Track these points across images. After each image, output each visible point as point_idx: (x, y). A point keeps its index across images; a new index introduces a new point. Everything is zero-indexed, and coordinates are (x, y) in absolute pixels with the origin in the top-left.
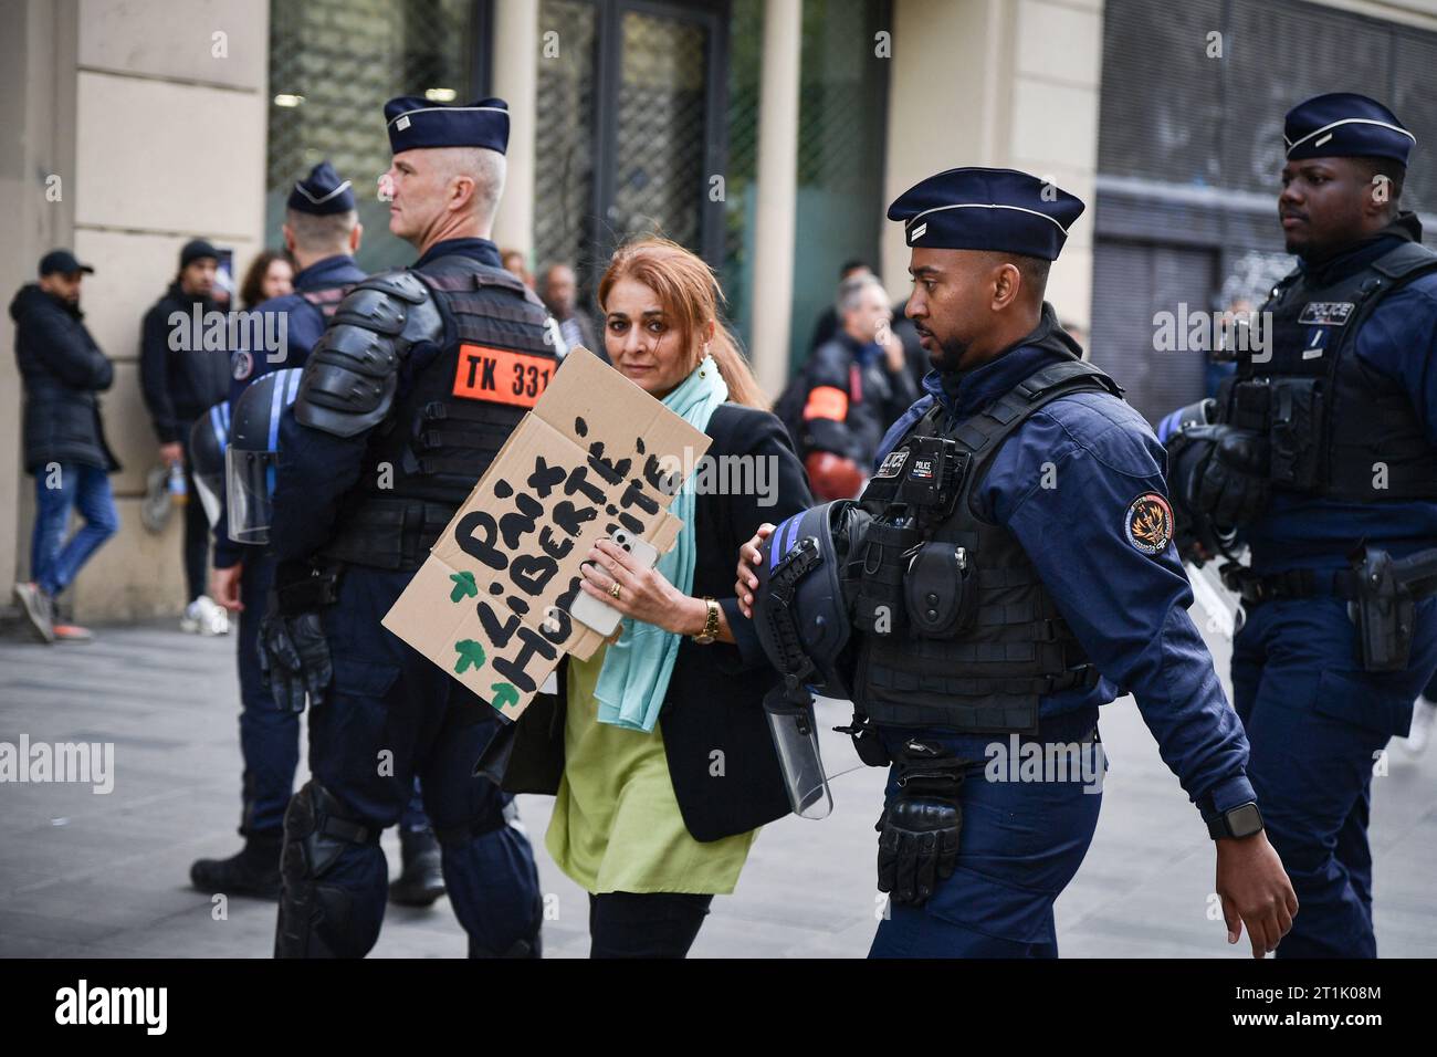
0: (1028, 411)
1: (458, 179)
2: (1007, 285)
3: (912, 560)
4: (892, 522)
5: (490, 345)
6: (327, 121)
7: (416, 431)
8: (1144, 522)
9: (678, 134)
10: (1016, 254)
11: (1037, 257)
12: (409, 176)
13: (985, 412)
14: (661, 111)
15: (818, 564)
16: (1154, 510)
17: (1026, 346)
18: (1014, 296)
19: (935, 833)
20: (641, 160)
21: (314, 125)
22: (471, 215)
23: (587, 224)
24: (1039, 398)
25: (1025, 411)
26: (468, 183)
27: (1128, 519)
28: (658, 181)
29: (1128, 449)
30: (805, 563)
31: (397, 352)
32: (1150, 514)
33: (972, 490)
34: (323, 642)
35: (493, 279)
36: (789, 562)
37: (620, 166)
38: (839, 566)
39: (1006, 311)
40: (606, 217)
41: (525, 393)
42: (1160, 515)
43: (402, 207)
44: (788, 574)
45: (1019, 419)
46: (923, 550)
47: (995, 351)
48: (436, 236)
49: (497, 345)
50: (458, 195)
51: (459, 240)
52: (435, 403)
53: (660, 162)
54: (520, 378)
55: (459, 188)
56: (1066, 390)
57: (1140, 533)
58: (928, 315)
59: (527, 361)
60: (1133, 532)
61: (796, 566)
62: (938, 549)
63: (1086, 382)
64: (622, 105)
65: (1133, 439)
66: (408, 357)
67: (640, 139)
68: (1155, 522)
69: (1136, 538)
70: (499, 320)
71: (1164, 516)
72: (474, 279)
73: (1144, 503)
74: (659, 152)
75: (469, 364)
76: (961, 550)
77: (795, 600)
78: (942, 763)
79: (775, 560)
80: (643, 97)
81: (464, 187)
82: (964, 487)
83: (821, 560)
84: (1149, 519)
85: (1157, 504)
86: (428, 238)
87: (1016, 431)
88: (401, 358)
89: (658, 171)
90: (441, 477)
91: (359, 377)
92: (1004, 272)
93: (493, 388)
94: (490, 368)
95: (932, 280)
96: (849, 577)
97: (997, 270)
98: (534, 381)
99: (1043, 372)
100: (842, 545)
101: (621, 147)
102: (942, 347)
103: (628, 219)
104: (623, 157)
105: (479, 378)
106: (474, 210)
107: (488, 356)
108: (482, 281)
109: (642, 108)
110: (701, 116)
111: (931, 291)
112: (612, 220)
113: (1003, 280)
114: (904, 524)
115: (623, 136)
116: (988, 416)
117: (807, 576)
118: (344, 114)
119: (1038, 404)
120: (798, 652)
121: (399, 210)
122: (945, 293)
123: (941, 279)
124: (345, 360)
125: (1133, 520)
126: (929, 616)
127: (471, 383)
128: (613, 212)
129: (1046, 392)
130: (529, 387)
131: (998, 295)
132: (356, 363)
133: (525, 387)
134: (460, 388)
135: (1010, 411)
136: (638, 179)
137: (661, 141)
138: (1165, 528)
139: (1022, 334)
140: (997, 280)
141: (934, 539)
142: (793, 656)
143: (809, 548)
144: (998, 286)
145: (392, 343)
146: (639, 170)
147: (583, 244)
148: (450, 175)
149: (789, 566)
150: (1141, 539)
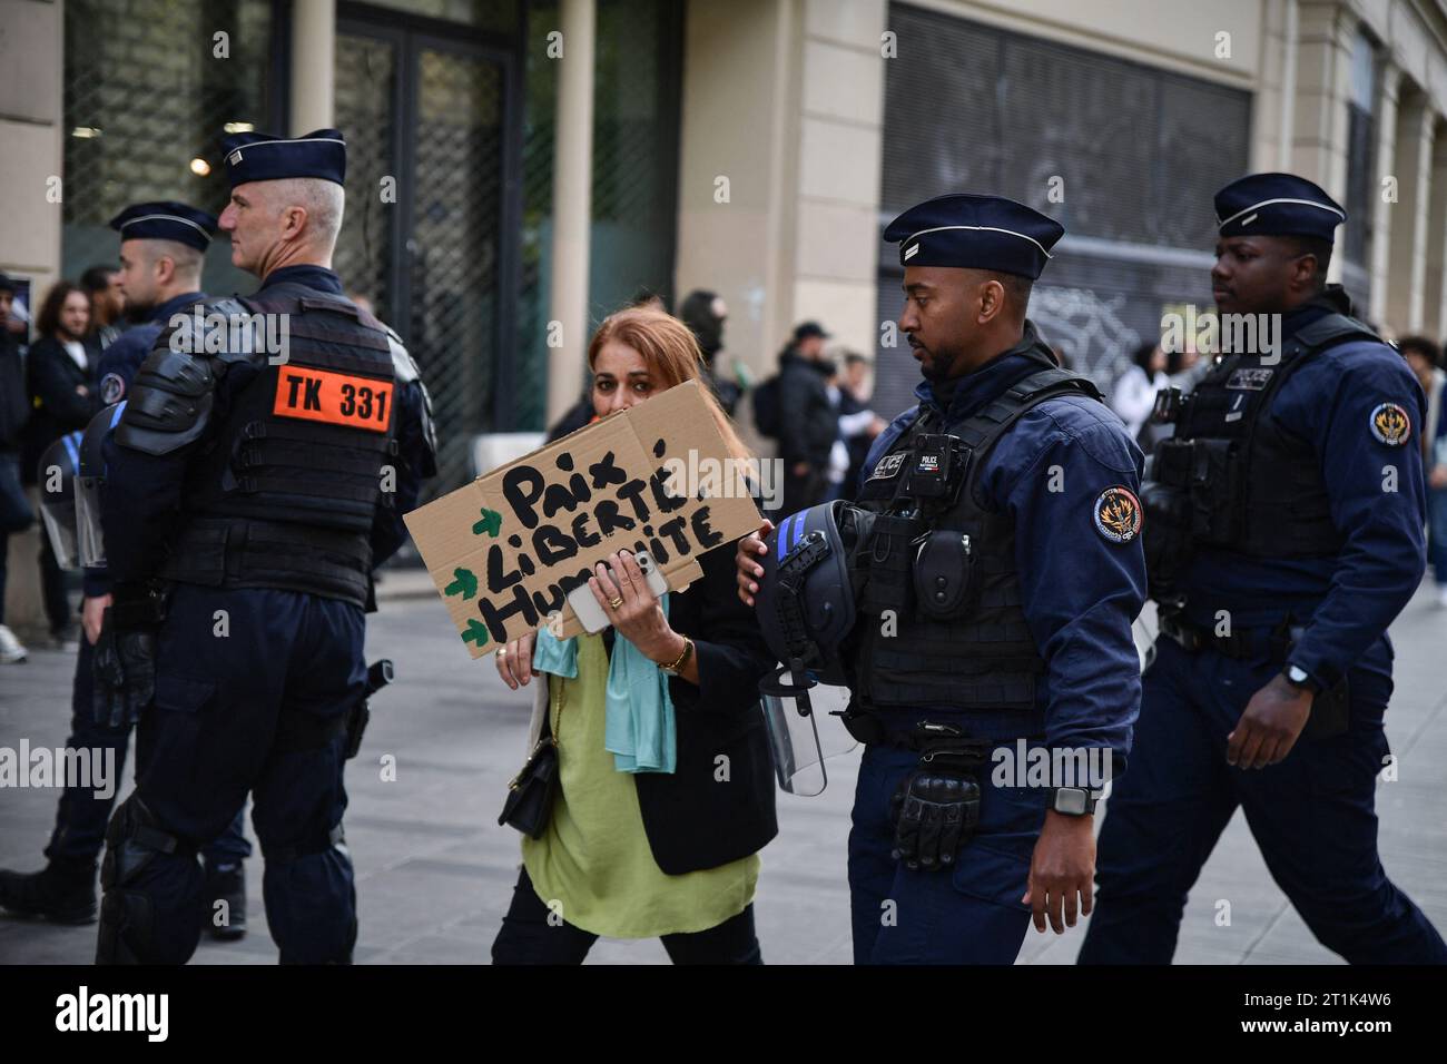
0: (1021, 411)
1: (290, 209)
2: (992, 300)
3: (922, 547)
4: (898, 514)
5: (314, 367)
6: (125, 153)
7: (235, 450)
8: (1113, 511)
9: (475, 169)
10: (1000, 271)
11: (1018, 275)
12: (244, 209)
13: (979, 414)
14: (458, 146)
15: (827, 555)
16: (1124, 503)
17: (1015, 355)
18: (998, 310)
19: (959, 804)
20: (438, 194)
21: (114, 157)
22: (306, 243)
23: (386, 255)
24: (1030, 400)
25: (1016, 411)
26: (300, 212)
27: (1098, 505)
28: (457, 214)
29: (1110, 444)
30: (814, 554)
31: (213, 373)
32: (1119, 505)
33: (973, 483)
34: (150, 664)
35: (321, 303)
36: (796, 554)
37: (419, 201)
38: (847, 557)
39: (991, 325)
40: (404, 250)
41: (356, 413)
42: (1130, 510)
43: (241, 240)
44: (796, 564)
45: (1013, 418)
46: (932, 537)
47: (983, 361)
48: (272, 265)
49: (323, 366)
50: (292, 225)
51: (293, 267)
52: (255, 423)
53: (459, 196)
54: (351, 399)
55: (292, 218)
56: (1054, 393)
57: (1108, 520)
58: (919, 329)
59: (358, 383)
60: (1101, 518)
61: (805, 557)
62: (946, 536)
63: (1067, 387)
64: (420, 140)
65: (1114, 436)
66: (225, 377)
67: (437, 174)
68: (1124, 514)
69: (1104, 523)
70: (326, 342)
71: (1133, 511)
72: (300, 302)
73: (1115, 494)
74: (457, 186)
75: (289, 384)
76: (966, 537)
77: (803, 586)
78: (966, 742)
79: (782, 552)
80: (441, 133)
81: (297, 216)
82: (966, 480)
83: (830, 551)
84: (1118, 510)
85: (1128, 499)
86: (265, 269)
87: (1011, 428)
88: (217, 380)
89: (457, 205)
90: (263, 495)
91: (171, 397)
92: (989, 288)
93: (317, 407)
94: (313, 390)
95: (924, 296)
96: (857, 567)
97: (982, 286)
98: (368, 402)
99: (1031, 378)
100: (849, 538)
101: (419, 181)
102: (933, 358)
103: (425, 252)
104: (420, 191)
105: (301, 398)
106: (308, 238)
107: (310, 377)
108: (306, 304)
109: (440, 143)
110: (498, 151)
111: (922, 306)
112: (412, 253)
113: (988, 295)
114: (910, 515)
115: (421, 170)
116: (984, 417)
117: (816, 565)
118: (143, 147)
119: (1029, 405)
120: (804, 637)
121: (238, 242)
122: (936, 308)
123: (932, 295)
124: (165, 383)
125: (1102, 508)
126: (936, 598)
127: (292, 403)
128: (411, 245)
129: (1036, 394)
130: (361, 408)
131: (984, 309)
132: (171, 385)
133: (356, 408)
134: (281, 407)
135: (1005, 411)
136: (438, 212)
137: (459, 176)
138: (1133, 522)
139: (1008, 346)
140: (982, 295)
141: (939, 528)
142: (799, 642)
143: (818, 539)
144: (984, 301)
145: (208, 364)
146: (437, 204)
147: (381, 276)
148: (283, 206)
149: (798, 557)
150: (1109, 526)
